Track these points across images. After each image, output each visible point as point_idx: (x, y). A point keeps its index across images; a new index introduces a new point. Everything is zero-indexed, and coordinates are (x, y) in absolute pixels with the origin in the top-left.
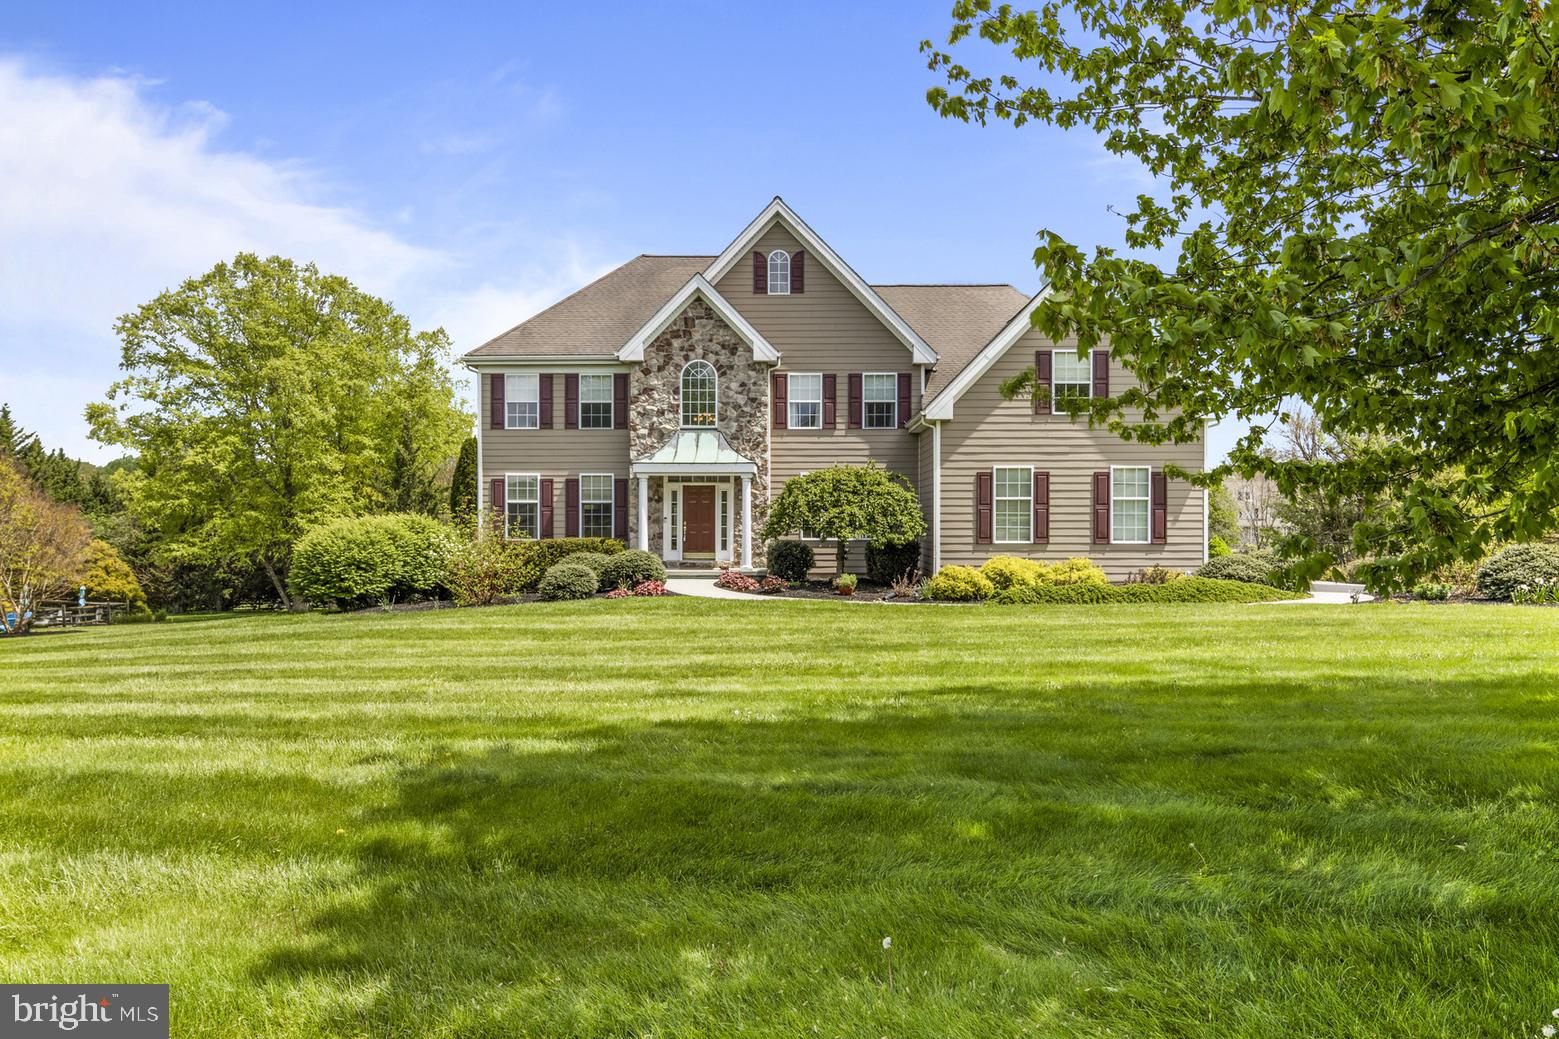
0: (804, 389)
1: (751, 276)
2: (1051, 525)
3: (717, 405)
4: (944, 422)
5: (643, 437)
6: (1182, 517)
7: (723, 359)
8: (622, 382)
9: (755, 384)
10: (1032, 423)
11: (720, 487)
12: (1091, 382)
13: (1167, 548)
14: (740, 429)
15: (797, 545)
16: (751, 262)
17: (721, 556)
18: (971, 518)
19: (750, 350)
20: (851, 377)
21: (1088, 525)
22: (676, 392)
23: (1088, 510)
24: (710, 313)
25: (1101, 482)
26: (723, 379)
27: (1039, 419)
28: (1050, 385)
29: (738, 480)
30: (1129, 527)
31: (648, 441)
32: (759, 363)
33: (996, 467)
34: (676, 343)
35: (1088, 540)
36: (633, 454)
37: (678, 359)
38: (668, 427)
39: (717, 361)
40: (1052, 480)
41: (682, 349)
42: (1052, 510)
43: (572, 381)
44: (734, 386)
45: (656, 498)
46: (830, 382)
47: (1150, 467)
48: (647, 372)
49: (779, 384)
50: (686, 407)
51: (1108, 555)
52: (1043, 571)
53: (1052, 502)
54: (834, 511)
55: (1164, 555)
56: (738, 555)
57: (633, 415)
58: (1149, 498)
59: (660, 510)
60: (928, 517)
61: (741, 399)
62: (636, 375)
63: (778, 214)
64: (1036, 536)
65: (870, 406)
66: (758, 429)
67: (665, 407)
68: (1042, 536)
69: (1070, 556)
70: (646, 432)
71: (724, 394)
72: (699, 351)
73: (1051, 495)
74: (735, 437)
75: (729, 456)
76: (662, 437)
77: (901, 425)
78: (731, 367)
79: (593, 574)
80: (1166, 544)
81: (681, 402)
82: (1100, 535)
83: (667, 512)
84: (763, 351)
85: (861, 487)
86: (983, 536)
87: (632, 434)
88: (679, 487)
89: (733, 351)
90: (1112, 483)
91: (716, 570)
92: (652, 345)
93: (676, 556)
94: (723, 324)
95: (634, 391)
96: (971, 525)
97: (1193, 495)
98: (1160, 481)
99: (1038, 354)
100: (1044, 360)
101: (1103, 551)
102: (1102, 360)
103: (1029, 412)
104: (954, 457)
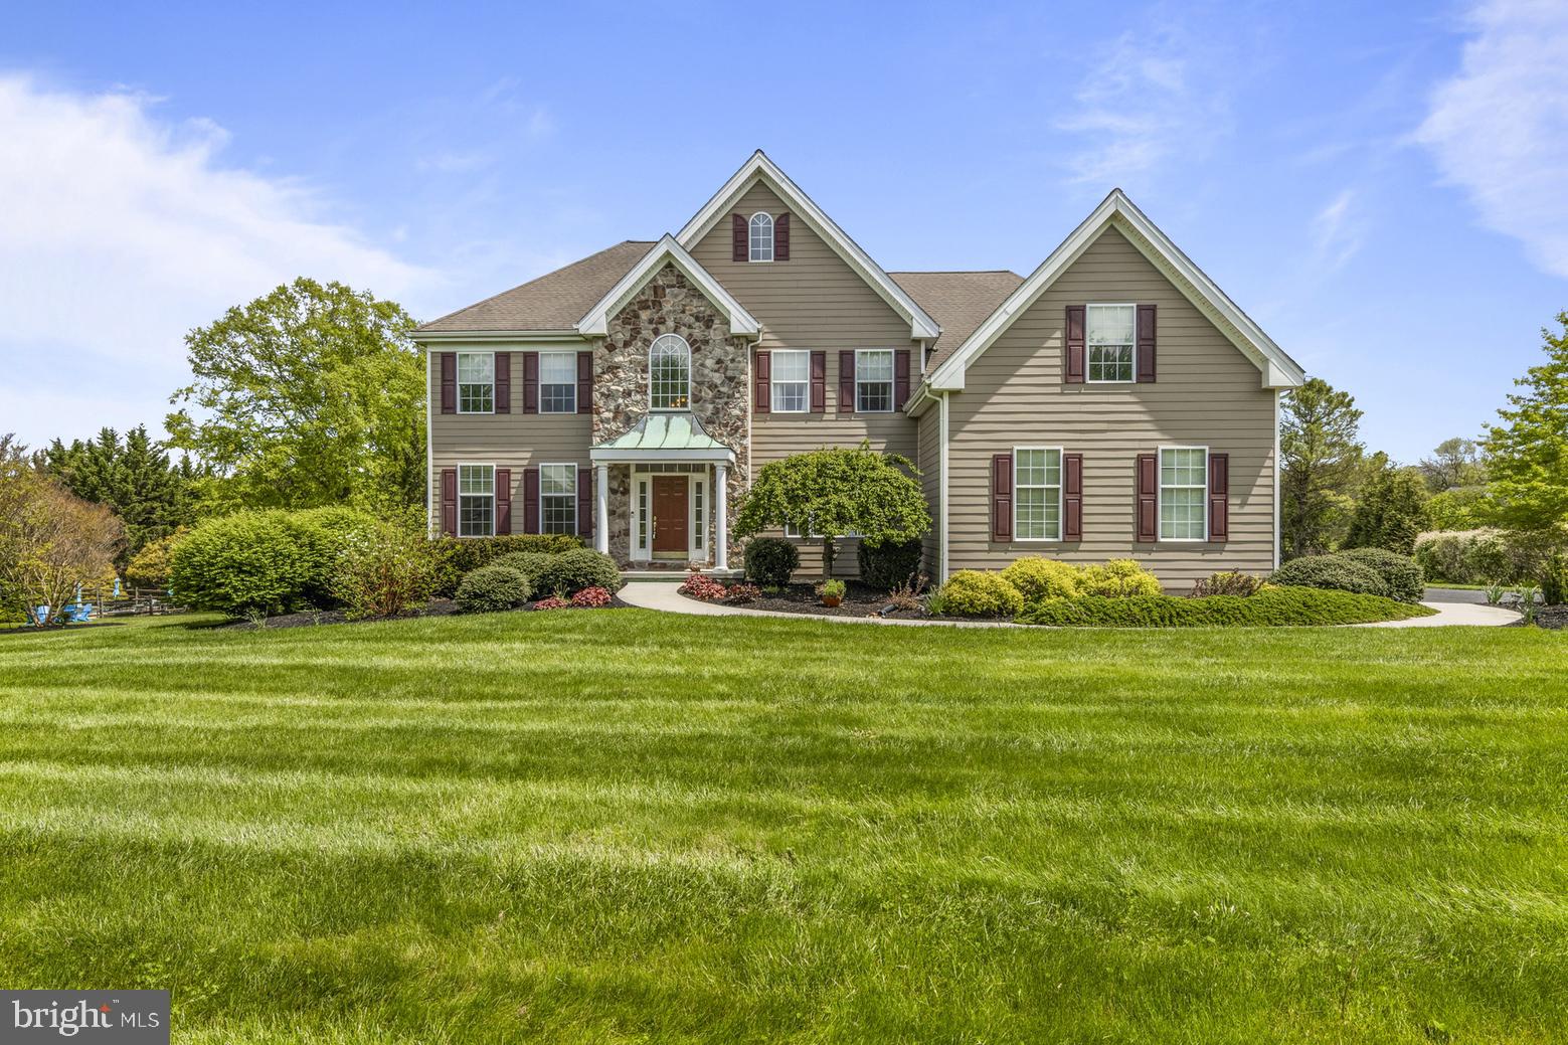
0: (790, 368)
1: (730, 241)
2: (1085, 519)
3: (691, 384)
4: (953, 392)
5: (608, 421)
6: (1247, 509)
7: (697, 333)
8: (586, 360)
9: (733, 360)
10: (1062, 394)
11: (694, 477)
12: (1134, 344)
13: (1228, 547)
14: (717, 411)
15: (778, 543)
16: (730, 226)
17: (694, 555)
18: (986, 510)
19: (727, 323)
20: (842, 354)
21: (1130, 519)
22: (645, 370)
23: (1130, 500)
24: (682, 281)
25: (1146, 468)
26: (697, 356)
27: (1069, 389)
28: (1084, 347)
29: (713, 468)
30: (1179, 525)
31: (613, 426)
32: (738, 337)
33: (1016, 448)
34: (644, 315)
35: (1130, 538)
36: (596, 440)
37: (646, 333)
38: (635, 409)
39: (691, 335)
40: (1085, 463)
41: (651, 321)
42: (1085, 500)
43: (530, 360)
44: (709, 363)
45: (620, 489)
46: (818, 359)
47: (1207, 448)
48: (611, 348)
49: (761, 360)
50: (655, 387)
51: (1154, 556)
52: (1083, 576)
53: (1085, 491)
54: (817, 502)
55: (1225, 556)
56: (713, 553)
57: (596, 396)
58: (1206, 486)
59: (627, 504)
60: (933, 510)
61: (717, 378)
62: (599, 350)
63: (759, 171)
64: (1066, 533)
65: (863, 386)
66: (736, 412)
67: (632, 387)
68: (1074, 532)
69: (1112, 556)
70: (610, 415)
71: (697, 372)
72: (671, 323)
73: (1085, 482)
74: (710, 422)
75: (702, 441)
76: (629, 421)
77: (899, 408)
78: (706, 342)
79: (524, 579)
80: (1227, 542)
81: (650, 382)
82: (1145, 532)
83: (634, 505)
84: (741, 322)
85: (852, 471)
86: (1001, 532)
87: (595, 418)
88: (648, 477)
89: (709, 323)
90: (1160, 467)
91: (688, 572)
92: (617, 317)
93: (646, 555)
94: (697, 293)
95: (597, 370)
96: (986, 519)
97: (1260, 481)
98: (1220, 465)
99: (1069, 310)
100: (1075, 316)
101: (1150, 551)
102: (1147, 317)
103: (1058, 380)
104: (960, 436)
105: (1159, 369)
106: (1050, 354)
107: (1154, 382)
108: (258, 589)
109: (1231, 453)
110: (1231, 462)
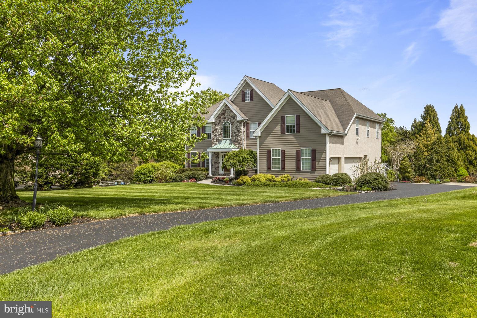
0: (254, 127)
1: (241, 97)
2: (286, 165)
3: (231, 133)
4: (259, 137)
5: (215, 141)
6: (320, 163)
9: (239, 127)
10: (281, 136)
12: (295, 124)
13: (316, 172)
14: (236, 139)
16: (241, 94)
18: (266, 163)
19: (237, 118)
21: (295, 165)
22: (222, 130)
23: (295, 161)
24: (229, 109)
25: (298, 152)
26: (232, 126)
27: (283, 135)
28: (285, 125)
30: (306, 167)
31: (216, 143)
32: (240, 121)
33: (272, 149)
34: (222, 117)
35: (295, 169)
37: (222, 121)
38: (220, 139)
39: (231, 121)
40: (286, 152)
41: (223, 118)
42: (286, 161)
43: (203, 128)
44: (234, 127)
45: (217, 157)
46: (259, 125)
47: (311, 148)
48: (216, 125)
49: (248, 125)
50: (224, 133)
53: (286, 159)
55: (315, 174)
57: (213, 136)
58: (311, 157)
59: (219, 160)
61: (236, 131)
62: (214, 125)
63: (245, 80)
66: (239, 139)
67: (219, 134)
68: (283, 168)
71: (232, 129)
72: (227, 119)
73: (286, 157)
74: (234, 141)
75: (230, 146)
76: (219, 142)
78: (234, 122)
80: (315, 171)
81: (223, 132)
82: (298, 168)
84: (239, 118)
86: (269, 168)
87: (213, 141)
88: (223, 154)
89: (234, 118)
90: (301, 153)
92: (217, 118)
93: (223, 172)
94: (231, 111)
95: (213, 130)
96: (266, 165)
97: (323, 156)
98: (314, 152)
99: (282, 117)
100: (283, 118)
101: (299, 173)
102: (298, 117)
103: (280, 133)
104: (262, 146)
105: (301, 130)
106: (279, 127)
107: (300, 133)
108: (146, 178)
109: (316, 149)
110: (316, 151)
